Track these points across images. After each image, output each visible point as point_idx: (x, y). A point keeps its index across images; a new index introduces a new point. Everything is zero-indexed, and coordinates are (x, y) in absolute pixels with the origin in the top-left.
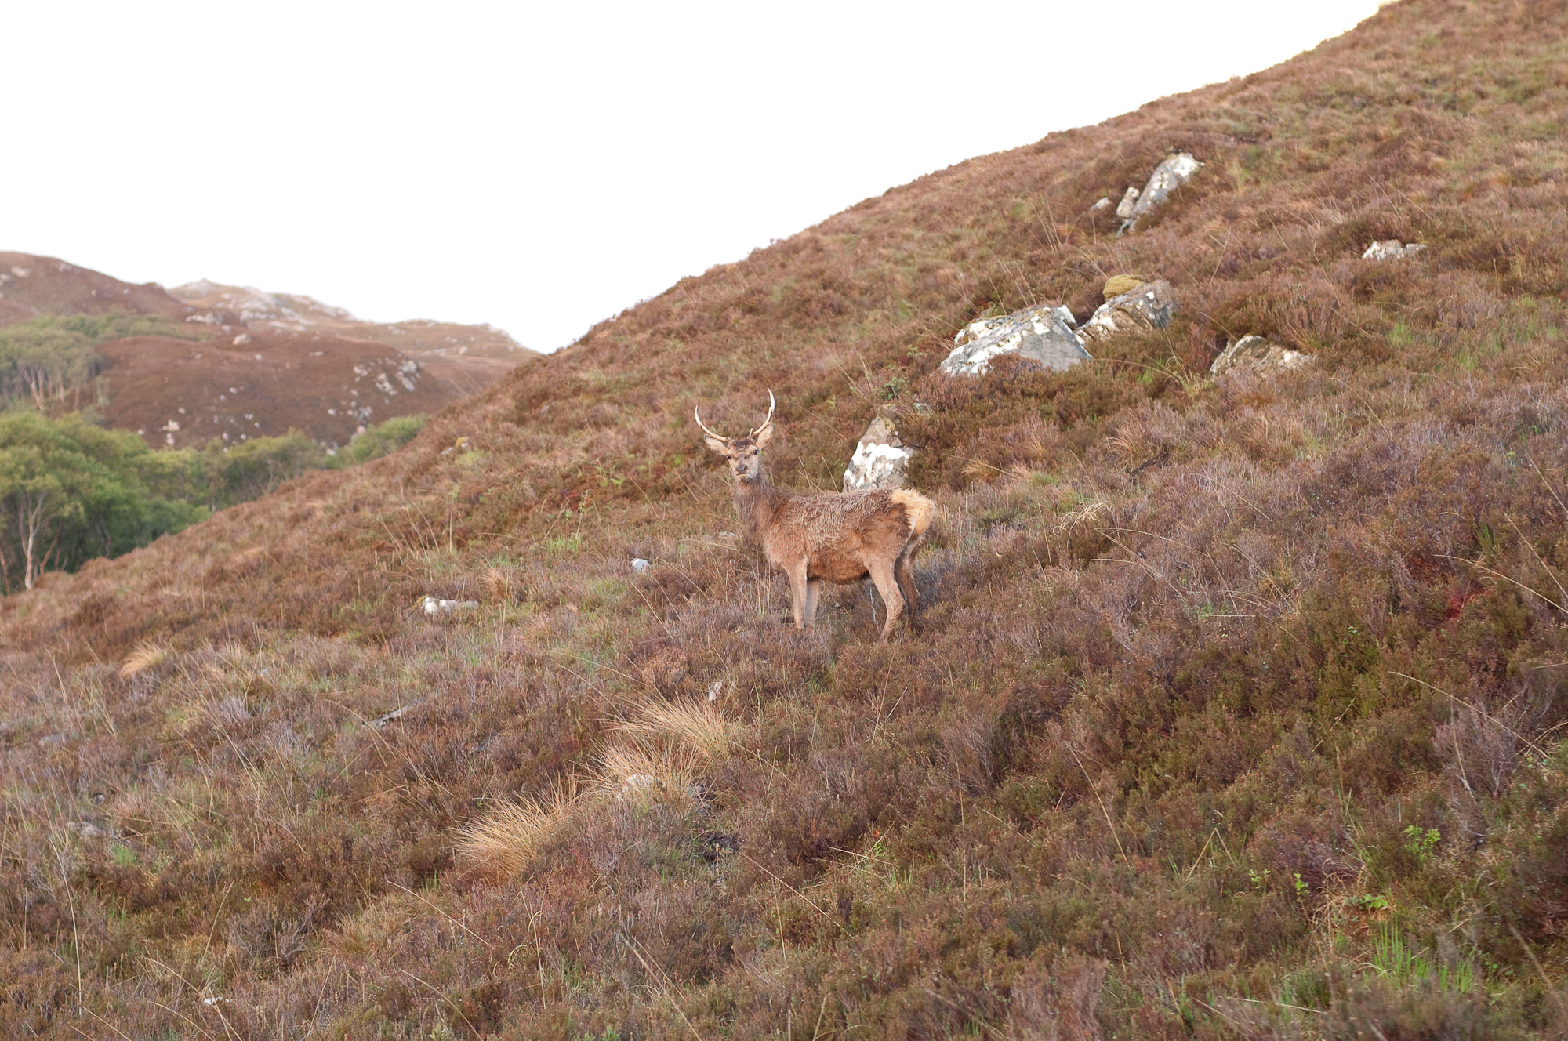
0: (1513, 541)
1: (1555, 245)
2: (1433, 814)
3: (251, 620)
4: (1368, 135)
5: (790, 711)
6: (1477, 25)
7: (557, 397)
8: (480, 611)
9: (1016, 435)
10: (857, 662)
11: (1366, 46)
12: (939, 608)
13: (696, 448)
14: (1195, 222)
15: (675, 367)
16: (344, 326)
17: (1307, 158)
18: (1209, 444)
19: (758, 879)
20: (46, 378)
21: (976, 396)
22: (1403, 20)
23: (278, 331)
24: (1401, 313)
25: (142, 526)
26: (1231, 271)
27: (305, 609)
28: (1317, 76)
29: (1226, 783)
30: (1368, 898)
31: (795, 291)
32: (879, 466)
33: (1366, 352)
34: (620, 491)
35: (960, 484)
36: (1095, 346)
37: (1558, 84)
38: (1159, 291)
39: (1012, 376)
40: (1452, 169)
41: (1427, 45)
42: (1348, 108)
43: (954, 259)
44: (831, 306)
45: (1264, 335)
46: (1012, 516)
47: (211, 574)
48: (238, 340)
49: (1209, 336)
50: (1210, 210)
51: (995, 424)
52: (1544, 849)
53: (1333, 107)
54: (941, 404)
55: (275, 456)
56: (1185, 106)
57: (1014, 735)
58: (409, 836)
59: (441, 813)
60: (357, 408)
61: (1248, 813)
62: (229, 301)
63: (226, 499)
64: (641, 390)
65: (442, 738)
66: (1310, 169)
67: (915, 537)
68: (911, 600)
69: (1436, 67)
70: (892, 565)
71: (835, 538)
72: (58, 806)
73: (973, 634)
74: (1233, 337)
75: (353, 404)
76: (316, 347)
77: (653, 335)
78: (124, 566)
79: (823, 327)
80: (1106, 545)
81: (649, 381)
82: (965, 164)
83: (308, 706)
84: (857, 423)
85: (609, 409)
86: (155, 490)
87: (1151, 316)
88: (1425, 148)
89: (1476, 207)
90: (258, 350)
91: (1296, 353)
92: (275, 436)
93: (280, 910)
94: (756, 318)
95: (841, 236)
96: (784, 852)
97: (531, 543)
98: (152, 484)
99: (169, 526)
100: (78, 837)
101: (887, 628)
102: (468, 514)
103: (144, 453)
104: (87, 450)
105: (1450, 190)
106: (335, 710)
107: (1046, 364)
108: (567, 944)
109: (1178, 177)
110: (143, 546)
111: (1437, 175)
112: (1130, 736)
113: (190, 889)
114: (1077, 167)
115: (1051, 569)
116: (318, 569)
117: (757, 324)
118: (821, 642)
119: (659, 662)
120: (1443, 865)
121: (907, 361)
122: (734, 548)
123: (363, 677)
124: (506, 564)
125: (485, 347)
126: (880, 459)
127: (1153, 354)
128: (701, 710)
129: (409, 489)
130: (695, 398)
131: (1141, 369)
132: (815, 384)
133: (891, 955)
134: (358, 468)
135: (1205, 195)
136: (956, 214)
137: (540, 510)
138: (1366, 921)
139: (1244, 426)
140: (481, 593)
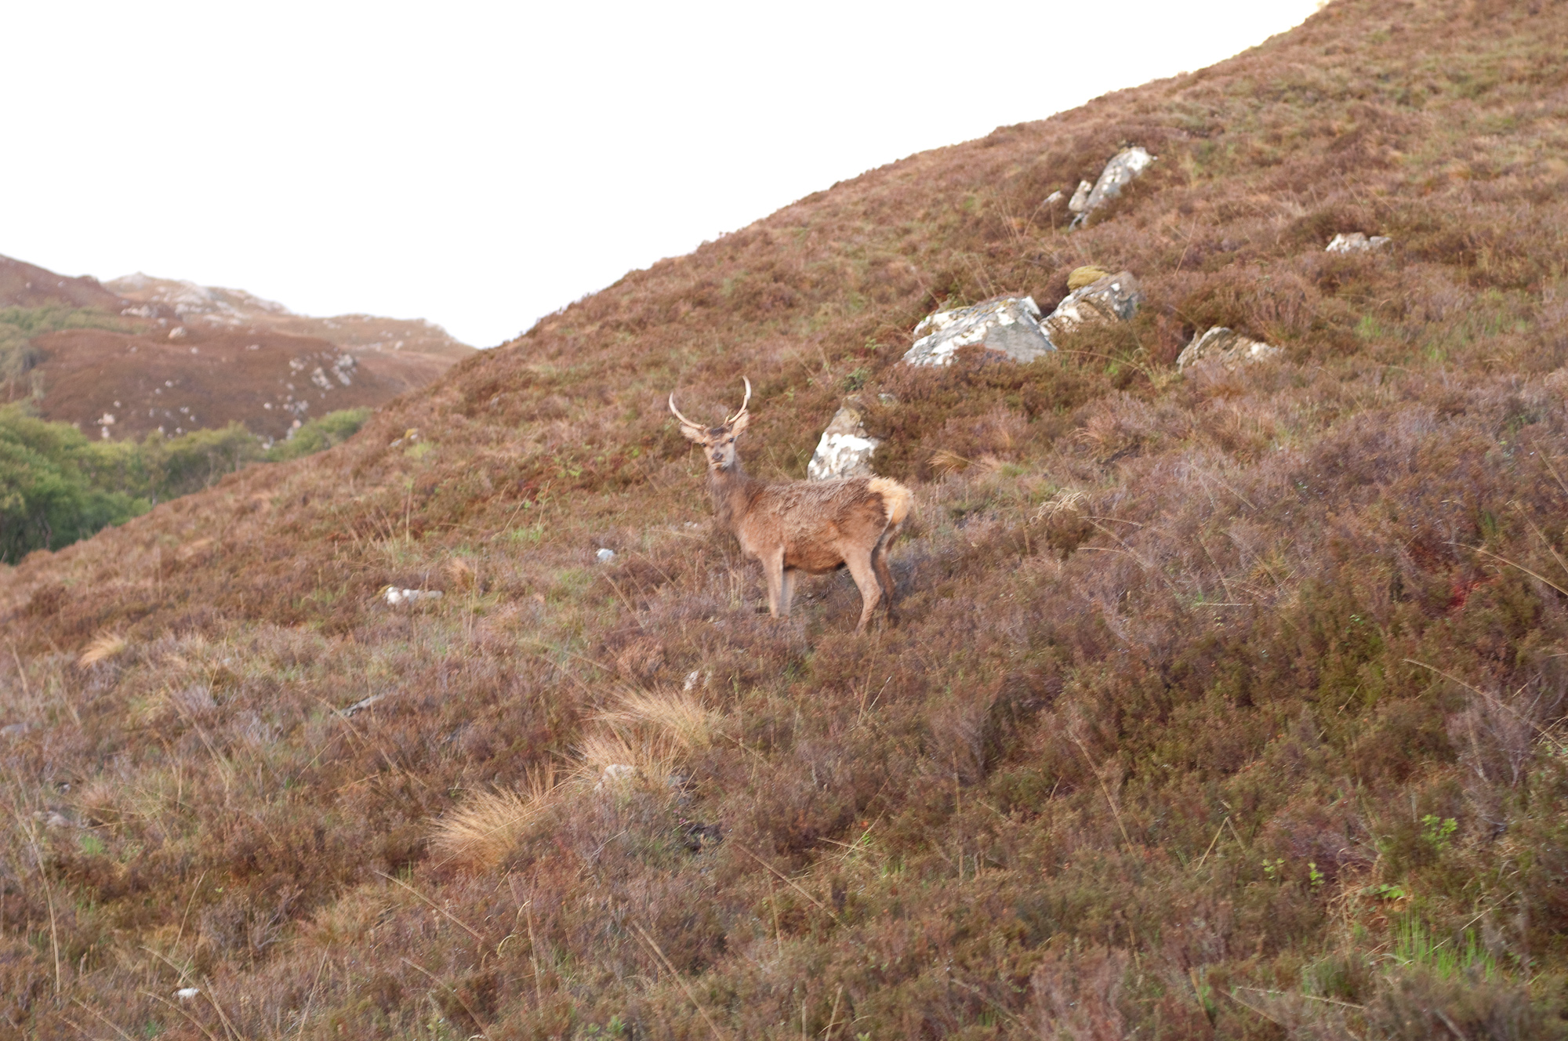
0: (1519, 529)
1: (1521, 238)
2: (1450, 803)
3: (211, 610)
4: (1321, 129)
5: (771, 701)
6: (1427, 21)
7: (506, 389)
8: (445, 601)
9: (984, 426)
10: (837, 652)
11: (1315, 41)
12: (917, 598)
13: (654, 439)
14: (1148, 216)
15: (625, 360)
16: (280, 320)
17: (1260, 153)
18: (1181, 435)
19: (746, 870)
21: (940, 387)
22: (1351, 16)
23: (214, 325)
24: (1370, 305)
25: (82, 520)
26: (1195, 263)
27: (265, 599)
28: (1268, 71)
29: (1227, 772)
30: (1384, 888)
31: (746, 284)
32: (844, 457)
33: (1334, 344)
34: (578, 482)
35: (928, 475)
36: (1059, 337)
37: (1510, 79)
38: (1124, 282)
39: (977, 367)
40: (1409, 163)
41: (1378, 41)
42: (1300, 102)
43: (904, 252)
44: (782, 298)
45: (1232, 327)
46: (984, 507)
47: (164, 565)
48: (174, 333)
49: (1176, 327)
50: (1163, 204)
51: (962, 415)
53: (1286, 101)
54: (906, 395)
55: (215, 448)
56: (1135, 100)
57: (1005, 725)
58: (382, 826)
59: (413, 804)
60: (293, 402)
61: (1255, 804)
62: (164, 295)
63: (166, 492)
64: (592, 382)
65: (414, 728)
66: (1263, 164)
67: (892, 526)
68: (888, 590)
69: (1388, 62)
70: (868, 555)
71: (813, 528)
72: (23, 795)
73: (956, 623)
74: (1200, 328)
75: (289, 398)
76: (252, 340)
77: (602, 327)
78: (68, 558)
79: (774, 320)
80: (1086, 533)
81: (599, 374)
82: (913, 158)
83: (275, 695)
84: (823, 412)
85: (561, 402)
86: (96, 482)
87: (1116, 307)
88: (1383, 142)
89: (1440, 199)
90: (193, 343)
91: (1263, 345)
92: (216, 427)
93: (253, 900)
94: (706, 311)
95: (791, 229)
96: (772, 844)
97: (492, 533)
98: (93, 475)
99: (111, 518)
100: (44, 827)
101: (864, 618)
102: (424, 505)
103: (84, 445)
104: (27, 442)
105: (1409, 184)
106: (302, 699)
107: (1011, 355)
108: (558, 935)
109: (1131, 171)
110: (85, 538)
111: (1396, 170)
112: (1125, 725)
113: (160, 880)
114: (1029, 161)
115: (1031, 559)
116: (276, 558)
117: (708, 316)
118: (797, 632)
119: (634, 651)
120: (1461, 854)
121: (867, 353)
122: (703, 538)
123: (330, 667)
124: (468, 554)
125: (421, 341)
126: (845, 450)
127: (1119, 345)
128: (680, 698)
129: (359, 481)
130: (647, 390)
131: (1107, 360)
132: (772, 376)
133: (899, 946)
134: (304, 460)
135: (1157, 189)
136: (907, 208)
137: (498, 501)
138: (1382, 911)
139: (1216, 417)
140: (445, 583)
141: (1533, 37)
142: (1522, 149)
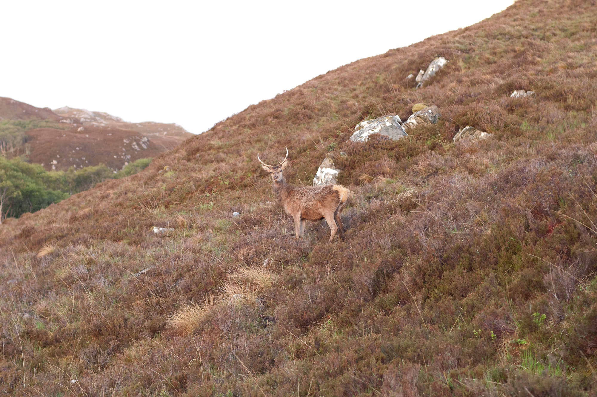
0: (573, 204)
1: (584, 92)
2: (543, 308)
3: (87, 236)
4: (512, 50)
5: (295, 270)
6: (552, 8)
7: (202, 151)
8: (175, 232)
9: (379, 164)
10: (320, 251)
11: (510, 16)
12: (351, 230)
13: (256, 170)
14: (445, 83)
15: (247, 139)
16: (120, 124)
17: (488, 59)
18: (453, 168)
19: (283, 334)
20: (6, 144)
21: (363, 149)
22: (524, 6)
23: (95, 126)
24: (526, 117)
25: (44, 200)
26: (460, 102)
27: (108, 232)
28: (492, 28)
29: (463, 296)
30: (519, 340)
31: (293, 110)
32: (327, 176)
33: (512, 133)
34: (228, 186)
35: (358, 183)
36: (409, 130)
37: (583, 30)
38: (433, 109)
39: (377, 142)
40: (544, 63)
41: (534, 16)
42: (504, 40)
43: (353, 98)
44: (307, 115)
45: (473, 126)
46: (378, 195)
47: (71, 218)
48: (79, 129)
49: (453, 126)
50: (451, 79)
51: (371, 160)
52: (587, 321)
53: (498, 39)
54: (350, 153)
55: (94, 173)
56: (441, 39)
57: (381, 279)
58: (149, 318)
59: (161, 309)
60: (125, 155)
61: (472, 308)
62: (76, 115)
63: (75, 190)
64: (235, 148)
65: (162, 280)
66: (489, 63)
67: (342, 203)
68: (340, 227)
69: (537, 24)
70: (333, 214)
71: (311, 204)
72: (14, 307)
73: (365, 240)
74: (461, 127)
75: (123, 154)
76: (109, 132)
77: (239, 127)
78: (37, 216)
79: (304, 124)
80: (415, 206)
81: (237, 145)
82: (358, 62)
83: (110, 268)
84: (318, 160)
85: (223, 155)
86: (49, 187)
87: (430, 119)
88: (534, 55)
89: (554, 77)
90: (87, 133)
91: (486, 133)
92: (95, 165)
93: (100, 346)
94: (278, 120)
95: (311, 89)
96: (293, 323)
97: (194, 206)
98: (47, 184)
99: (54, 200)
100: (22, 319)
101: (331, 238)
102: (169, 195)
103: (44, 172)
104: (23, 171)
105: (543, 71)
106: (120, 270)
107: (390, 137)
108: (211, 359)
109: (439, 66)
110: (44, 208)
111: (538, 65)
112: (426, 279)
113: (65, 338)
114: (400, 62)
115: (394, 215)
116: (112, 216)
117: (279, 123)
118: (306, 243)
119: (244, 251)
120: (547, 328)
121: (337, 136)
122: (272, 208)
123: (131, 257)
124: (184, 214)
125: (173, 132)
126: (327, 174)
127: (431, 134)
128: (261, 269)
129: (146, 186)
130: (255, 151)
131: (426, 139)
132: (301, 145)
133: (336, 363)
134: (126, 178)
135: (449, 73)
136: (354, 81)
137: (197, 194)
138: (518, 349)
139: (466, 161)
140: (175, 225)
141: (592, 14)
142: (586, 57)
